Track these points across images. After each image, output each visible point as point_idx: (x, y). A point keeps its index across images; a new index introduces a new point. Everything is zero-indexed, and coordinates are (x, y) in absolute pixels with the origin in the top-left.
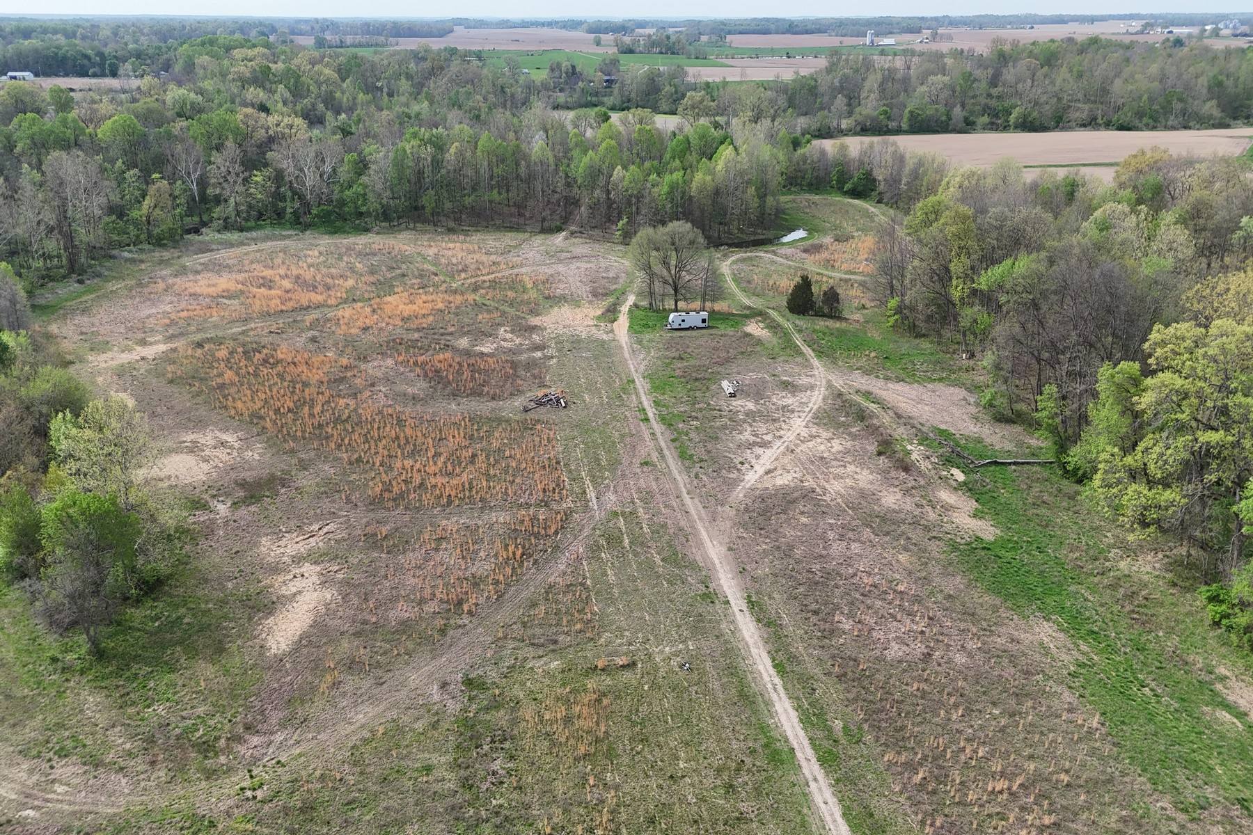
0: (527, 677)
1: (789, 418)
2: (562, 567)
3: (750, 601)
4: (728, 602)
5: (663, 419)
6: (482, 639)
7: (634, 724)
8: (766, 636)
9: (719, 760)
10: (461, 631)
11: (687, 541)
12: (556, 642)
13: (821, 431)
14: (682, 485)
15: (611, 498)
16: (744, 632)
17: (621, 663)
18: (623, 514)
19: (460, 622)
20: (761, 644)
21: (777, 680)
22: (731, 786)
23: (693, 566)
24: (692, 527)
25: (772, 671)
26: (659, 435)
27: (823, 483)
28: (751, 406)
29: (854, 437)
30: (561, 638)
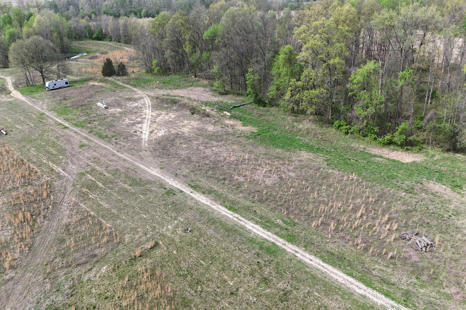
0: (90, 287)
1: (141, 110)
2: (68, 212)
3: (192, 187)
4: (181, 191)
5: (76, 125)
6: (34, 280)
7: (185, 276)
8: (213, 198)
9: (246, 269)
10: (11, 283)
11: (136, 172)
12: (95, 256)
13: (160, 112)
14: (111, 149)
15: (73, 168)
16: (201, 201)
17: (149, 247)
18: (87, 172)
19: (7, 277)
20: (214, 203)
21: (236, 215)
22: (265, 279)
23: (149, 182)
24: (133, 165)
25: (230, 212)
26: (80, 132)
27: (179, 130)
28: (119, 110)
29: (177, 111)
30: (97, 252)
